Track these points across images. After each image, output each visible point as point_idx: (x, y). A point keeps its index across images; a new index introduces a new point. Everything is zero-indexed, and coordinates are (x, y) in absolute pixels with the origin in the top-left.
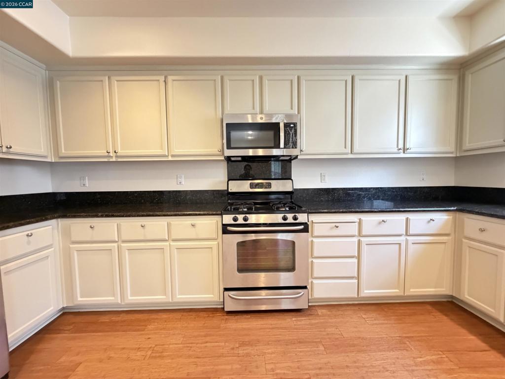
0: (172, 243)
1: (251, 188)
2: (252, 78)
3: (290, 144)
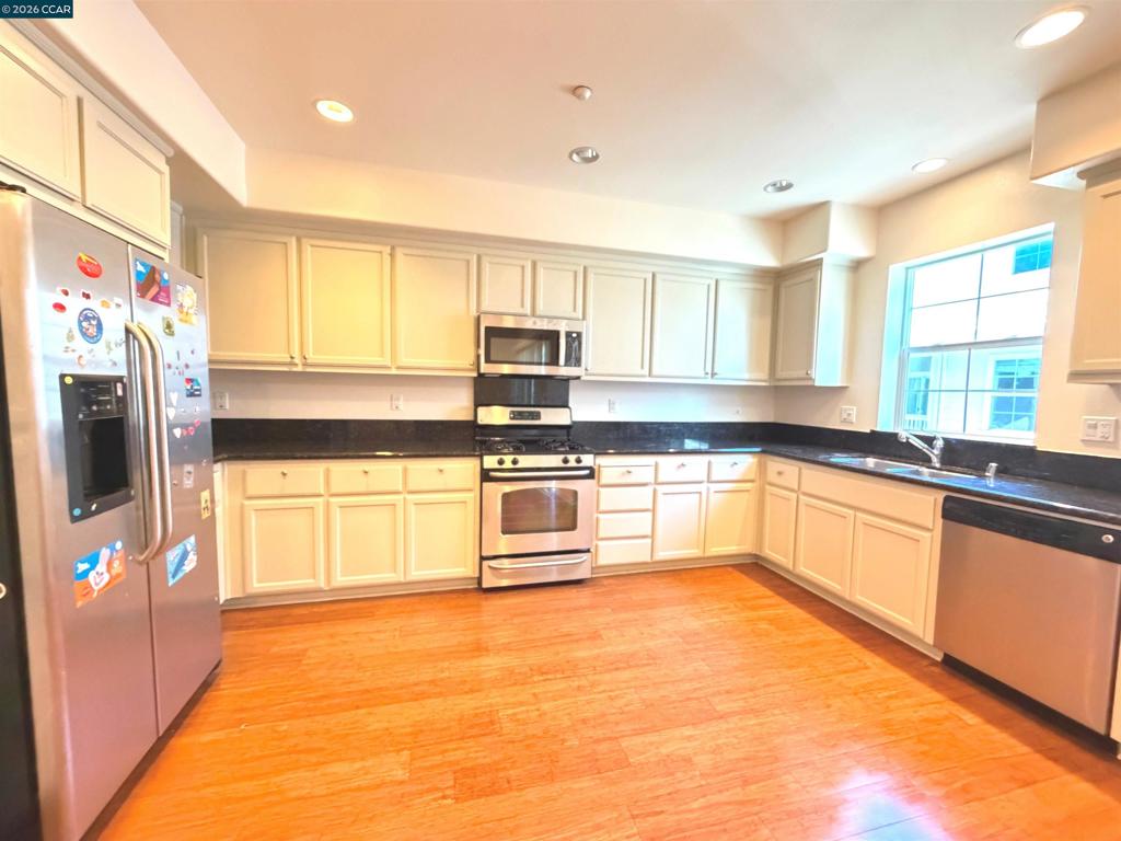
0: (409, 497)
1: (512, 419)
2: (522, 263)
3: (573, 361)
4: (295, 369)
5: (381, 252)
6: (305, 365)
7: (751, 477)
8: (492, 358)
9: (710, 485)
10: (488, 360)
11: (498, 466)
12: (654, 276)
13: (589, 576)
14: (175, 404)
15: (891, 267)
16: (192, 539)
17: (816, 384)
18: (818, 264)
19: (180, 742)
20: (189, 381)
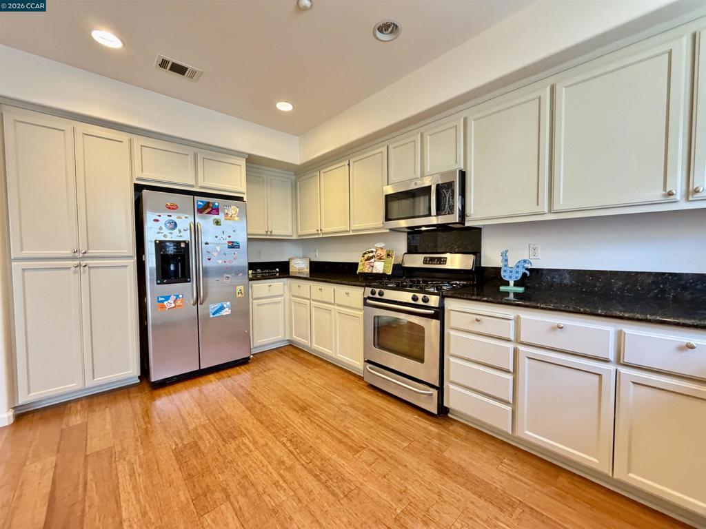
0: (336, 307)
1: (424, 263)
2: (414, 139)
3: (447, 210)
4: (319, 236)
5: (345, 165)
8: (390, 218)
9: (623, 370)
10: (387, 219)
11: (371, 296)
12: (553, 87)
16: (228, 303)
20: (229, 242)
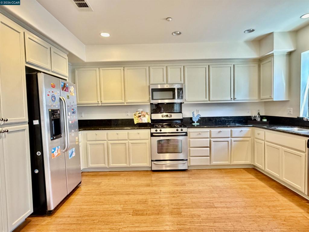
1: (162, 117)
2: (163, 67)
3: (180, 97)
4: (99, 105)
5: (120, 69)
6: (102, 104)
7: (249, 136)
8: (154, 98)
9: (232, 139)
10: (153, 99)
11: (156, 132)
12: (209, 66)
13: (187, 169)
14: (70, 115)
15: (302, 53)
16: (74, 149)
17: (274, 100)
18: (272, 55)
19: (72, 197)
20: (73, 109)
